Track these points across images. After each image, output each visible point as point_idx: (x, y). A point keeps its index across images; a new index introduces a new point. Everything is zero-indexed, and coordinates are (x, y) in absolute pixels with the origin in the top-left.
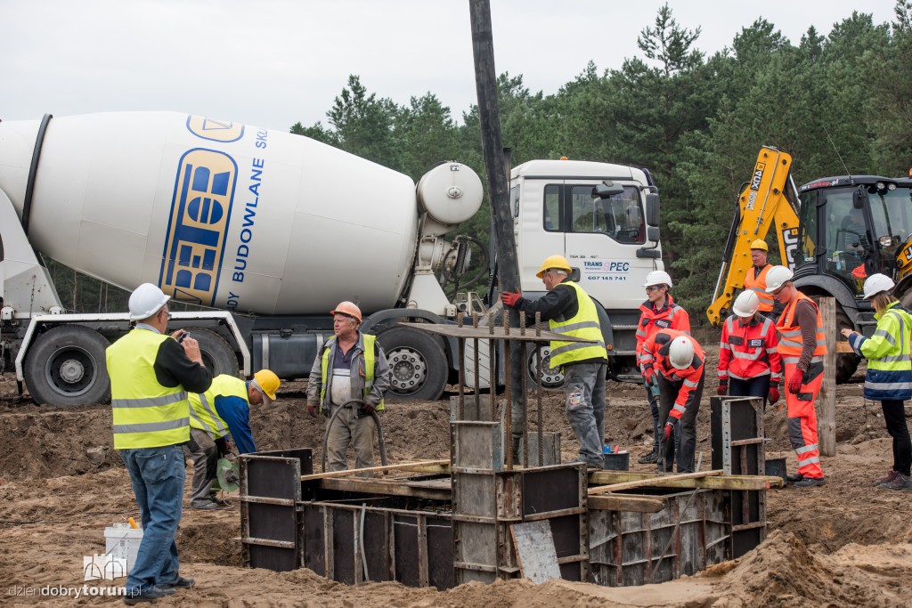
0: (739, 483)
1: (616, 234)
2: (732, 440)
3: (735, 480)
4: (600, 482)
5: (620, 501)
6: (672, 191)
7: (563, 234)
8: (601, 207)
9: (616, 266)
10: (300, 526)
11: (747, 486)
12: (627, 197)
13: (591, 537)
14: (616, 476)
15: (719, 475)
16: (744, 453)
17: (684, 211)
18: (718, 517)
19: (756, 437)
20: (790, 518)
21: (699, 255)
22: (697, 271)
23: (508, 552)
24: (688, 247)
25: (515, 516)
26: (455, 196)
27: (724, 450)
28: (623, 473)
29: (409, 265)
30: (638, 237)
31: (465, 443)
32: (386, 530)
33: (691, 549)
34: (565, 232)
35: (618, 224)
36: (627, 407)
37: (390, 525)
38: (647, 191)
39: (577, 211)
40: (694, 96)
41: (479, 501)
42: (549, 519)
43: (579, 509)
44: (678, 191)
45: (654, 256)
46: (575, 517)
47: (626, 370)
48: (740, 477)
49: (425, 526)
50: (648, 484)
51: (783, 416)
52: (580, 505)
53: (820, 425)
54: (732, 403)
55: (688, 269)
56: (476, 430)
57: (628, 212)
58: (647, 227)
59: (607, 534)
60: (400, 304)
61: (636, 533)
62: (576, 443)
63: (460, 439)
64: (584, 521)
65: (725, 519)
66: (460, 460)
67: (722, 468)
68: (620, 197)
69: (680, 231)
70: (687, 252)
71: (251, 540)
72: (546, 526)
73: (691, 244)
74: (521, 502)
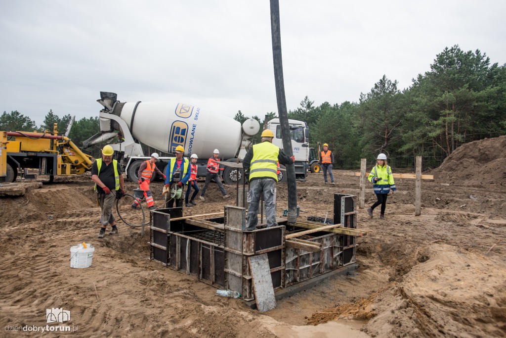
0: (347, 232)
1: (296, 140)
2: (345, 213)
5: (300, 245)
9: (296, 149)
10: (169, 242)
11: (352, 234)
12: (300, 129)
13: (286, 258)
15: (339, 226)
16: (349, 218)
18: (338, 244)
19: (353, 211)
20: (362, 241)
23: (248, 269)
25: (251, 252)
26: (252, 128)
27: (342, 217)
29: (238, 147)
30: (303, 141)
31: (231, 216)
32: (198, 249)
33: (327, 258)
35: (297, 137)
37: (200, 247)
38: (305, 128)
40: (312, 116)
41: (236, 243)
42: (267, 253)
43: (281, 247)
45: (307, 146)
46: (280, 250)
48: (347, 229)
49: (214, 250)
52: (282, 244)
54: (345, 198)
56: (235, 211)
57: (300, 134)
58: (305, 138)
59: (294, 256)
60: (236, 157)
61: (306, 255)
63: (228, 214)
64: (284, 252)
65: (341, 245)
66: (229, 223)
67: (340, 224)
68: (298, 129)
71: (153, 244)
72: (266, 257)
74: (255, 246)
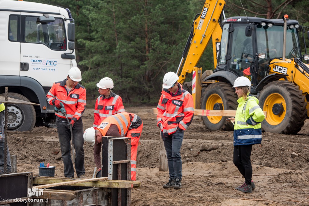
0: (117, 184)
1: (50, 44)
2: (113, 161)
3: (114, 183)
4: (39, 183)
5: (51, 194)
6: (80, 22)
7: (19, 43)
8: (41, 29)
9: (49, 62)
11: (121, 186)
12: (56, 24)
14: (48, 180)
15: (106, 180)
16: (120, 168)
17: (86, 34)
18: (104, 203)
19: (126, 159)
20: (143, 204)
21: (94, 58)
22: (93, 67)
24: (88, 54)
27: (109, 166)
28: (52, 178)
30: (63, 47)
34: (21, 42)
35: (51, 39)
36: (54, 142)
38: (68, 21)
39: (28, 31)
44: (83, 22)
45: (71, 58)
47: (54, 121)
48: (117, 181)
50: (66, 185)
51: (140, 149)
53: (160, 154)
54: (114, 140)
55: (88, 66)
57: (57, 32)
58: (68, 41)
62: (24, 161)
65: (109, 204)
67: (107, 176)
68: (52, 24)
69: (84, 45)
70: (87, 57)
73: (90, 52)
